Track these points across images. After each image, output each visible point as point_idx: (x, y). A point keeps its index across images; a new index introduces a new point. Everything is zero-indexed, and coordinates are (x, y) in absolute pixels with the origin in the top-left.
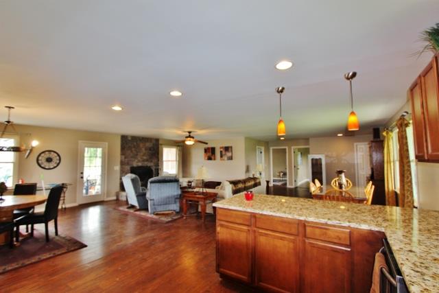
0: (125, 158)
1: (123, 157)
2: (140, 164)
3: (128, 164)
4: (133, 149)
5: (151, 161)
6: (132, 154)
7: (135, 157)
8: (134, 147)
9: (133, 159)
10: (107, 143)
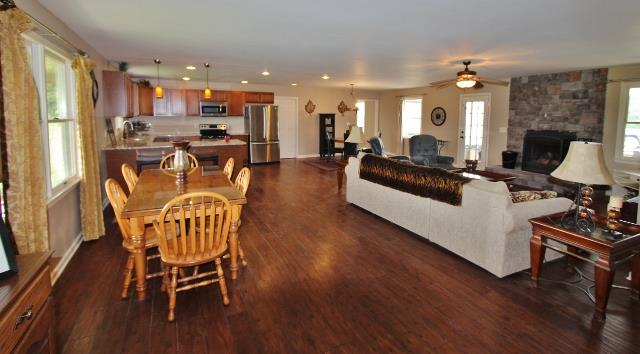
0: (516, 114)
1: (513, 113)
2: (545, 127)
3: (520, 124)
4: (532, 99)
5: (577, 122)
6: (528, 108)
7: (536, 111)
8: (534, 95)
9: (531, 117)
10: (490, 94)
